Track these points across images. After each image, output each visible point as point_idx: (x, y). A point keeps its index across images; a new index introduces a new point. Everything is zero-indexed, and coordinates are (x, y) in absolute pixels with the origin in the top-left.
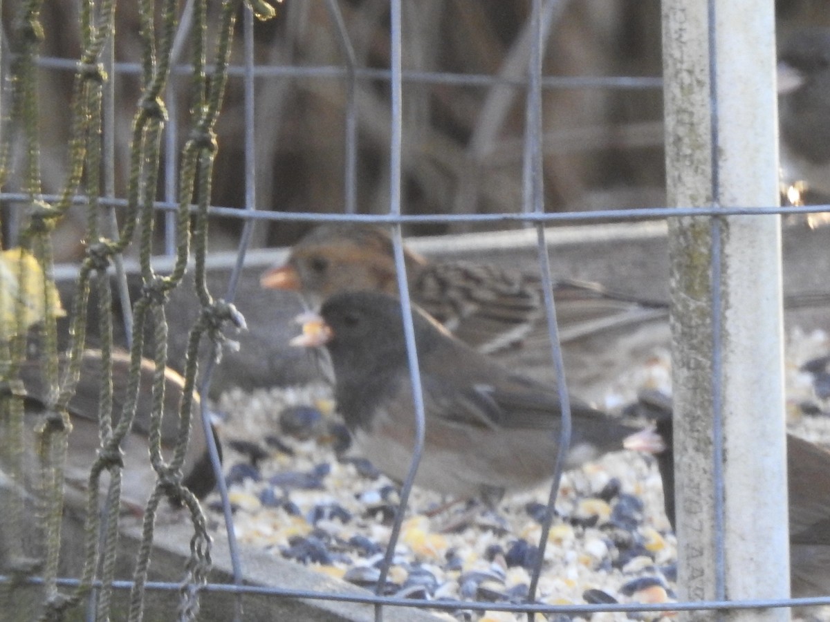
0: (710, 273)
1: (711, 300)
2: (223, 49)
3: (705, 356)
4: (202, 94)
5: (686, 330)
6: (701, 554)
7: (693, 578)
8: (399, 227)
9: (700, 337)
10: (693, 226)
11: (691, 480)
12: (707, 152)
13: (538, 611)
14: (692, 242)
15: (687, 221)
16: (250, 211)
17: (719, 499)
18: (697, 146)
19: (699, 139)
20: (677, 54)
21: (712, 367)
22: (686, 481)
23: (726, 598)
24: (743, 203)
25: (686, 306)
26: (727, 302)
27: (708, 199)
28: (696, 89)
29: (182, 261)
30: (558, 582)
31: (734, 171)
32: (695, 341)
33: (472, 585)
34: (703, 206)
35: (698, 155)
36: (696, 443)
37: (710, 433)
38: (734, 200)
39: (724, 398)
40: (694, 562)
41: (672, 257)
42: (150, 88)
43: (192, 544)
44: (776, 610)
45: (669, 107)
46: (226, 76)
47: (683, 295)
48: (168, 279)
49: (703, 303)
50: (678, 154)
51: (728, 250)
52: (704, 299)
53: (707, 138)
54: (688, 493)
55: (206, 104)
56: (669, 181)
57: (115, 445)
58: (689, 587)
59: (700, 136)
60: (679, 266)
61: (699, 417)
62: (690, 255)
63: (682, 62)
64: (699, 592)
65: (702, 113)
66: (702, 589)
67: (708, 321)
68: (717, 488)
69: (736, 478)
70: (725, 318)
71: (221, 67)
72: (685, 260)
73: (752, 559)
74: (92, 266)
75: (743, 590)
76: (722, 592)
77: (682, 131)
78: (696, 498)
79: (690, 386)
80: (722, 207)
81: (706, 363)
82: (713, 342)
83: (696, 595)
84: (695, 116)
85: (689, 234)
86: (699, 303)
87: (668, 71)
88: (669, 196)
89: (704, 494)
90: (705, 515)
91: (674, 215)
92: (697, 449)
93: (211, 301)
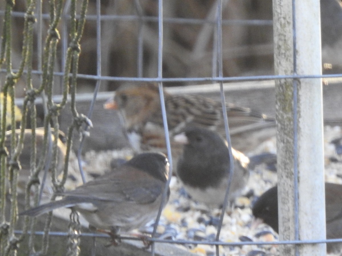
0: (293, 103)
1: (293, 114)
2: (84, 9)
3: (290, 137)
4: (75, 28)
5: (283, 127)
6: (289, 220)
7: (285, 231)
8: (162, 84)
9: (288, 130)
10: (285, 83)
11: (285, 190)
12: (292, 52)
13: (220, 245)
14: (285, 89)
15: (283, 81)
16: (99, 76)
17: (296, 198)
18: (287, 49)
19: (288, 47)
20: (279, 11)
21: (293, 142)
22: (282, 190)
23: (299, 239)
24: (307, 74)
25: (283, 117)
26: (300, 115)
27: (292, 72)
28: (287, 25)
29: (65, 98)
30: (228, 233)
31: (302, 60)
32: (286, 132)
33: (192, 234)
34: (290, 75)
35: (288, 53)
36: (286, 174)
37: (293, 170)
38: (303, 72)
39: (299, 155)
40: (285, 224)
41: (276, 96)
42: (52, 25)
43: (71, 216)
44: (320, 245)
45: (275, 33)
46: (85, 20)
47: (281, 112)
48: (59, 105)
49: (290, 115)
50: (279, 53)
51: (300, 93)
52: (290, 114)
53: (291, 46)
54: (283, 195)
55: (76, 32)
56: (275, 64)
57: (37, 175)
58: (284, 235)
59: (289, 45)
60: (280, 100)
61: (288, 164)
62: (284, 96)
63: (281, 14)
64: (288, 237)
65: (289, 36)
66: (289, 236)
67: (292, 123)
68: (295, 194)
69: (303, 189)
70: (299, 122)
71: (83, 16)
72: (282, 97)
73: (310, 223)
74: (28, 99)
75: (306, 236)
76: (298, 237)
77: (281, 43)
78: (287, 197)
79: (284, 150)
80: (297, 75)
81: (291, 140)
82: (294, 132)
83: (287, 238)
84: (287, 37)
85: (284, 86)
86: (288, 115)
87: (275, 18)
88: (275, 70)
89: (290, 196)
90: (290, 204)
91: (277, 79)
92: (287, 177)
93: (78, 115)
